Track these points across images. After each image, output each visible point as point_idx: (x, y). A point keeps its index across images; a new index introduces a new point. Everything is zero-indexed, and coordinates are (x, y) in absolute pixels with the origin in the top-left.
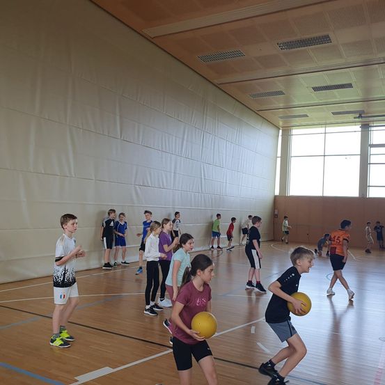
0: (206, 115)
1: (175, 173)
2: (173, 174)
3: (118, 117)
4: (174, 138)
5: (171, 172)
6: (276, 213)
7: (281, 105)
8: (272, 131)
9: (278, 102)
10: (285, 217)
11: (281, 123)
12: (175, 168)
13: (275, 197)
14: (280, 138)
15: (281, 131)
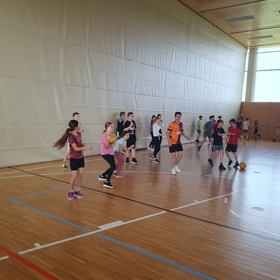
0: (190, 37)
1: (165, 84)
2: (163, 85)
3: (123, 41)
4: (165, 56)
5: (162, 84)
6: (242, 116)
7: (250, 28)
8: (241, 50)
9: (248, 25)
10: (247, 119)
11: (249, 44)
12: (166, 80)
13: (242, 103)
14: (248, 55)
15: (248, 50)
